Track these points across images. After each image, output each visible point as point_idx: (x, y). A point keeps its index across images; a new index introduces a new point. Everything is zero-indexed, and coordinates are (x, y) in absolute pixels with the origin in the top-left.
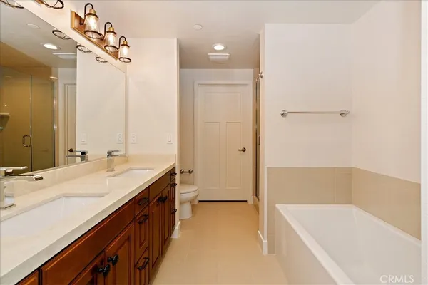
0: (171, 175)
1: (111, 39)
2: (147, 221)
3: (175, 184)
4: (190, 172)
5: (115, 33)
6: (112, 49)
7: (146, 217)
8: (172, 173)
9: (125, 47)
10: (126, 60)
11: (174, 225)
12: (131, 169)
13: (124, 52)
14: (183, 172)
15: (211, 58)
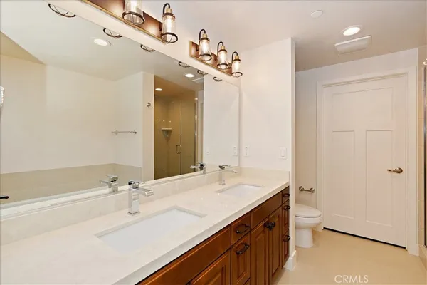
0: (283, 196)
1: (223, 57)
2: (248, 251)
3: (288, 208)
4: (312, 190)
5: (226, 51)
6: (223, 67)
7: (246, 246)
8: (284, 194)
9: (237, 62)
10: (238, 74)
11: (287, 255)
12: (239, 184)
13: (236, 66)
14: (303, 190)
15: (339, 49)
